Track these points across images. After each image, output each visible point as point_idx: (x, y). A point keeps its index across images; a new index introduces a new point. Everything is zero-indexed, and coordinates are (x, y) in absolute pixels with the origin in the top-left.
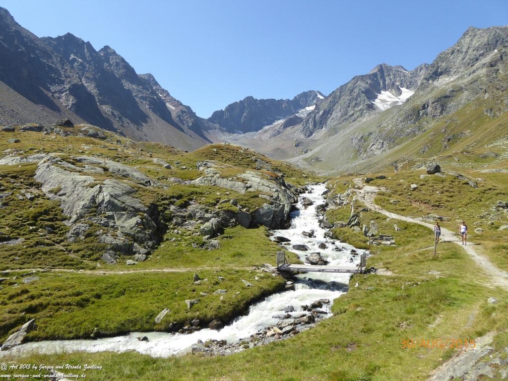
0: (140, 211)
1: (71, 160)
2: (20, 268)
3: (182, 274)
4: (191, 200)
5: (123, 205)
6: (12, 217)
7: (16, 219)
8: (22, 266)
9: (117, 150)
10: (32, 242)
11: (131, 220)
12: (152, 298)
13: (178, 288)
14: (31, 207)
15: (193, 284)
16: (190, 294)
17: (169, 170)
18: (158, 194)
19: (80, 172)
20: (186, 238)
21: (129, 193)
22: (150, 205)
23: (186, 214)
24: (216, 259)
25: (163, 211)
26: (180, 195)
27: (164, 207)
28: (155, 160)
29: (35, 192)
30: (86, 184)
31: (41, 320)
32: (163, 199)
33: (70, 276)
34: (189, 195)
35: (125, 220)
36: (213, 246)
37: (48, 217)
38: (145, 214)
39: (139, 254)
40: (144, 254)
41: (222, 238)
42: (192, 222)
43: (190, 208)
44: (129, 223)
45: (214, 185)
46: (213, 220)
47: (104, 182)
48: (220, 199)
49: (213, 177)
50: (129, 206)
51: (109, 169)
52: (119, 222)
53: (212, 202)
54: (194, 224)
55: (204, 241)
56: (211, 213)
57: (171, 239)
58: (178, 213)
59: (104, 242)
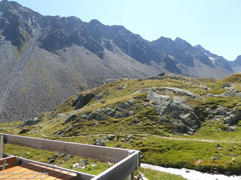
0: (190, 111)
1: (160, 90)
2: (141, 134)
3: (211, 143)
4: (218, 105)
5: (182, 108)
6: (138, 113)
7: (140, 114)
8: (141, 133)
9: (182, 83)
10: (145, 124)
11: (185, 115)
12: (193, 153)
13: (208, 150)
14: (145, 109)
15: (216, 149)
16: (214, 154)
17: (207, 90)
18: (199, 102)
19: (163, 94)
20: (215, 125)
21: (184, 102)
22: (195, 108)
23: (215, 112)
24: (233, 137)
25: (201, 111)
26: (212, 102)
27: (203, 109)
28: (200, 86)
29: (147, 103)
30: (165, 99)
31: (147, 155)
32: (202, 105)
33: (158, 139)
34: (217, 102)
35: (183, 115)
36: (232, 130)
37: (151, 114)
38: (193, 112)
39: (190, 131)
40: (192, 132)
41: (238, 126)
42: (219, 116)
43: (217, 109)
44: (185, 116)
45: (233, 96)
46: (232, 115)
47: (173, 98)
48: (236, 104)
49: (232, 92)
50: (185, 108)
51: (176, 92)
52: (180, 116)
53: (231, 105)
54: (220, 117)
55: (226, 127)
56: (230, 112)
57: (207, 125)
58: (211, 112)
59: (173, 125)
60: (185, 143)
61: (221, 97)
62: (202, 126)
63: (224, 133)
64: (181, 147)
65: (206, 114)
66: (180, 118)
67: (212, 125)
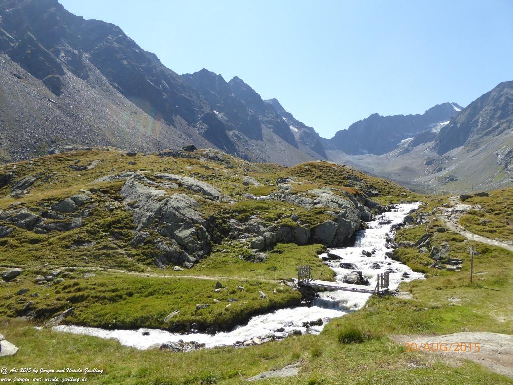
0: (198, 223)
1: (152, 177)
4: (254, 214)
5: (183, 217)
8: (87, 265)
11: (187, 230)
18: (222, 208)
19: (157, 187)
20: (236, 250)
21: (190, 206)
22: (209, 218)
23: (243, 227)
25: (221, 224)
26: (244, 209)
27: (223, 220)
29: (116, 203)
30: (156, 198)
32: (225, 213)
34: (253, 210)
35: (181, 230)
36: (261, 259)
37: (119, 225)
38: (201, 226)
39: (188, 262)
40: (192, 262)
41: (272, 252)
42: (248, 235)
43: (250, 222)
44: (184, 233)
45: (282, 201)
46: (267, 234)
47: (171, 196)
48: (283, 214)
49: (283, 193)
50: (188, 217)
51: (183, 185)
52: (176, 232)
53: (273, 217)
54: (249, 237)
55: (252, 253)
56: (267, 227)
57: (222, 250)
58: (237, 226)
59: (159, 249)
60: (165, 283)
61: (264, 200)
62: (215, 252)
63: (245, 265)
64: (155, 291)
65: (227, 229)
66: (174, 236)
67: (230, 250)
